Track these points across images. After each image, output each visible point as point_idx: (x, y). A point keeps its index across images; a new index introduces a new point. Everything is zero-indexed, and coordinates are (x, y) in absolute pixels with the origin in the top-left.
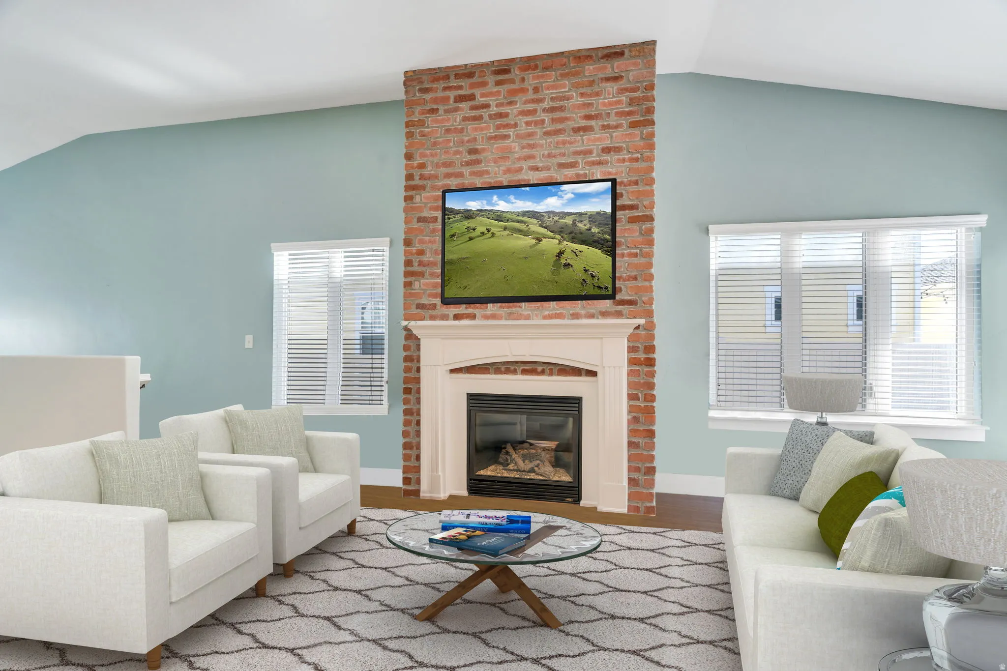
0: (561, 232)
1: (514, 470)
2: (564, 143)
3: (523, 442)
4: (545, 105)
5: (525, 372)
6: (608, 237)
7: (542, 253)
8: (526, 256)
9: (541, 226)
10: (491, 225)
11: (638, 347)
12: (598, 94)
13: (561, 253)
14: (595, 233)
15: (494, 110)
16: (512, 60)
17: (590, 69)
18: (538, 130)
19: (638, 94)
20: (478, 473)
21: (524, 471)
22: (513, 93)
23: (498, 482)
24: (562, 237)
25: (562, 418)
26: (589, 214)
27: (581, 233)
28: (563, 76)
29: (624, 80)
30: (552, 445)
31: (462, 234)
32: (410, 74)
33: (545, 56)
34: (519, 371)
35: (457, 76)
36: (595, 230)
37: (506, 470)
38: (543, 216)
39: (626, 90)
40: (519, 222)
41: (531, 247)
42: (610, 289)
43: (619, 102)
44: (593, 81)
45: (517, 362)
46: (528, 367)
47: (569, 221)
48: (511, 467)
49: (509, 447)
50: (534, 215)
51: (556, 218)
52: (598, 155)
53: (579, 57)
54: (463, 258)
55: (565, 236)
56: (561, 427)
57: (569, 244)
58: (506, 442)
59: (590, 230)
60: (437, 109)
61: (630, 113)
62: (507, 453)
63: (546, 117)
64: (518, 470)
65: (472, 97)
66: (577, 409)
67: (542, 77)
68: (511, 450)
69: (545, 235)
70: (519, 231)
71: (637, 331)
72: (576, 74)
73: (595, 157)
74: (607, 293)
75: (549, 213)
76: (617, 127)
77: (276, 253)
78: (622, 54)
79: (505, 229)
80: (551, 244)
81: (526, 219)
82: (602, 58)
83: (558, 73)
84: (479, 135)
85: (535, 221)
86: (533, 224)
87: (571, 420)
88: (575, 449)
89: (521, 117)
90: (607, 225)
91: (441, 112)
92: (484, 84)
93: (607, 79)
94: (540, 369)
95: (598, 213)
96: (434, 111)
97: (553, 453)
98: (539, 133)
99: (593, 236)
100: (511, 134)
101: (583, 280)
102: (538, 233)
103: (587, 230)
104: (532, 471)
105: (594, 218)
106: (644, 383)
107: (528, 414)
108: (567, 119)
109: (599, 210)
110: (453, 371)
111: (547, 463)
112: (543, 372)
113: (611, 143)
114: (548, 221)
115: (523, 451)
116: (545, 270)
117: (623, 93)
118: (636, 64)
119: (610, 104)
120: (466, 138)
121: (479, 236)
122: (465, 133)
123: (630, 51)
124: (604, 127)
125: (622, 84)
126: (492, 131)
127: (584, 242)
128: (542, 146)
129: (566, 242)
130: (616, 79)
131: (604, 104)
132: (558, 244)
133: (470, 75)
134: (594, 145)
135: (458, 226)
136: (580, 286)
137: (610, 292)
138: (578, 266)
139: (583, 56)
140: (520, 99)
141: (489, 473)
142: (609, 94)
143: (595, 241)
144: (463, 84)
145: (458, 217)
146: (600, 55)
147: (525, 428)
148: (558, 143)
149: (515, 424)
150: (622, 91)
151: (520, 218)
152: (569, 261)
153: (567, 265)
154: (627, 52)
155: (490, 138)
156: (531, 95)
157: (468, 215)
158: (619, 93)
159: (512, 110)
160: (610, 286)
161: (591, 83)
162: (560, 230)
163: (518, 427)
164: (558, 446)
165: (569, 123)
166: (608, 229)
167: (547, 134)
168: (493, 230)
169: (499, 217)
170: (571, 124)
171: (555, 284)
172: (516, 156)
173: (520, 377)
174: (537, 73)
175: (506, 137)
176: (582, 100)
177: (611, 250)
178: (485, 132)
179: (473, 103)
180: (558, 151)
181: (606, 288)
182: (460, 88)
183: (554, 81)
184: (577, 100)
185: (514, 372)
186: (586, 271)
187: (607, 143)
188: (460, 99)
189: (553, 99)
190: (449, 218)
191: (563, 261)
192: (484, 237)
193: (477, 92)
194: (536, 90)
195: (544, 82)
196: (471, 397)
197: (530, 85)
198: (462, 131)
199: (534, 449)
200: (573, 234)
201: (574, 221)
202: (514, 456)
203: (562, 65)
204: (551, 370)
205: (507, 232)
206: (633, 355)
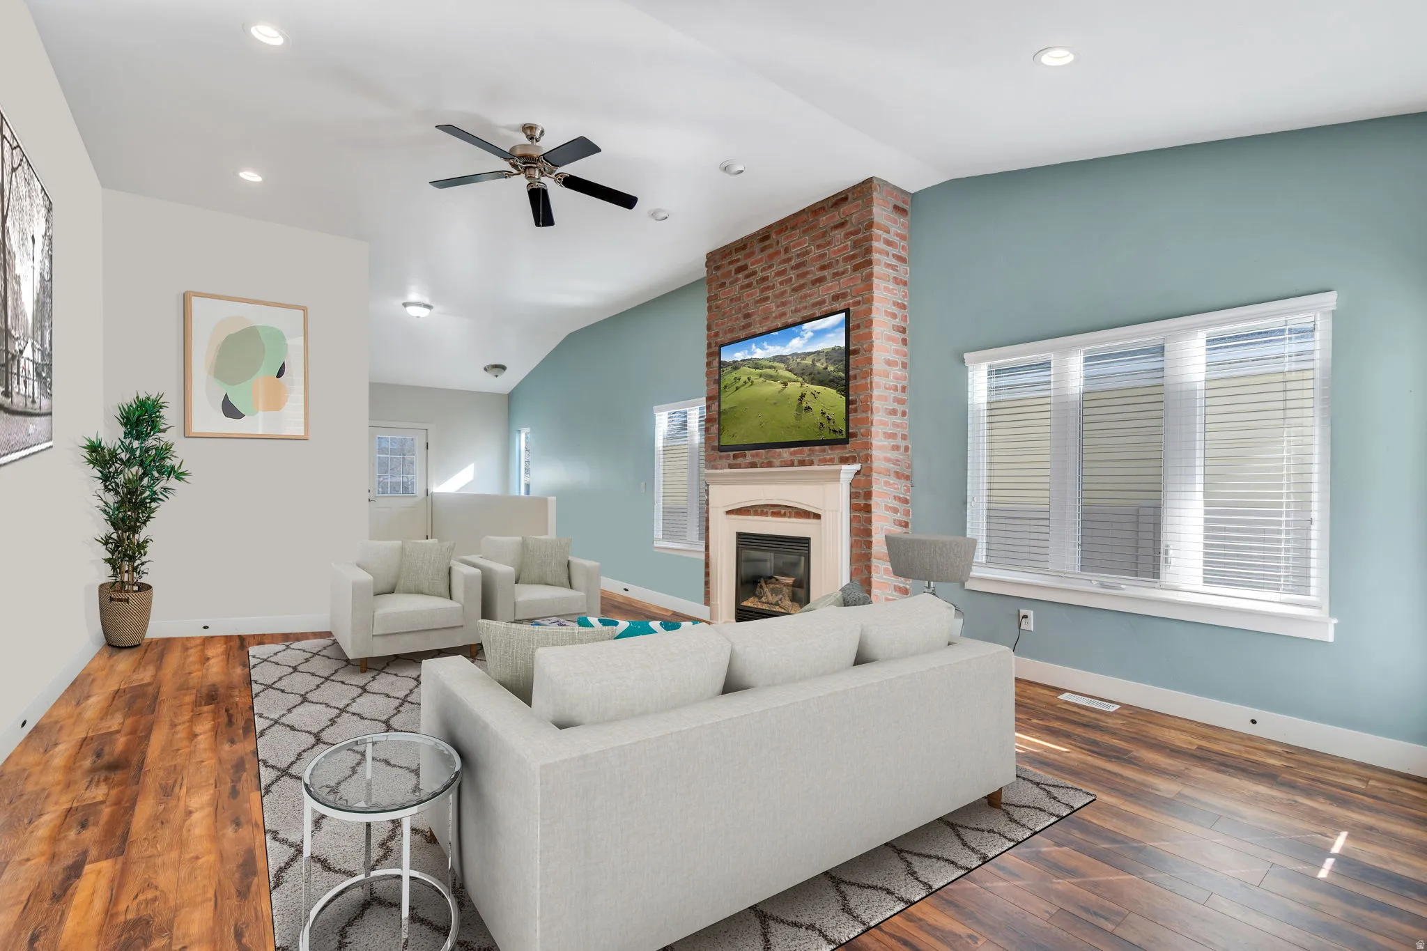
0: (803, 374)
1: (765, 603)
2: (805, 297)
3: (771, 578)
4: (793, 263)
5: (774, 514)
6: (843, 375)
7: (787, 398)
8: (778, 402)
9: (787, 370)
10: (751, 373)
11: (859, 493)
12: (829, 243)
13: (803, 396)
14: (831, 371)
15: (760, 275)
16: (770, 226)
17: (823, 220)
18: (788, 288)
19: (861, 235)
20: (742, 604)
21: (772, 604)
22: (771, 257)
23: (756, 613)
24: (804, 379)
25: (796, 557)
26: (825, 351)
27: (819, 373)
28: (805, 232)
29: (849, 225)
30: (790, 580)
31: (732, 385)
32: (709, 256)
33: (792, 217)
34: (769, 513)
35: (737, 250)
36: (831, 368)
37: (760, 602)
38: (788, 359)
39: (852, 233)
40: (770, 367)
41: (779, 392)
42: (844, 433)
43: (845, 248)
44: (826, 231)
45: (768, 505)
46: (775, 510)
47: (808, 361)
48: (763, 599)
49: (762, 581)
50: (781, 359)
51: (799, 360)
52: (830, 304)
53: (815, 211)
54: (732, 408)
55: (806, 378)
56: (795, 565)
57: (809, 385)
58: (760, 577)
59: (826, 368)
60: (725, 283)
61: (853, 257)
62: (761, 587)
63: (792, 274)
64: (768, 603)
65: (744, 268)
66: (807, 549)
67: (790, 236)
68: (763, 584)
69: (789, 378)
70: (770, 377)
71: (858, 477)
72: (813, 228)
73: (827, 306)
74: (841, 437)
75: (793, 355)
76: (843, 273)
77: (657, 414)
78: (846, 199)
79: (761, 376)
80: (795, 388)
81: (775, 364)
82: (832, 207)
83: (801, 230)
84: (750, 300)
85: (782, 365)
86: (781, 369)
87: (803, 558)
88: (805, 585)
89: (777, 278)
90: (842, 361)
91: (727, 284)
92: (752, 253)
93: (836, 227)
94: (783, 511)
95: (834, 349)
96: (723, 285)
97: (791, 588)
98: (789, 291)
99: (829, 375)
100: (771, 294)
101: (821, 423)
102: (785, 378)
103: (824, 369)
104: (776, 604)
105: (829, 355)
106: (864, 529)
107: (776, 552)
108: (807, 273)
109: (834, 346)
110: (728, 512)
111: (787, 598)
112: (784, 515)
113: (840, 289)
114: (793, 364)
115: (771, 586)
116: (789, 415)
117: (848, 238)
118: (857, 206)
119: (839, 251)
120: (743, 305)
121: (743, 386)
122: (742, 301)
123: (853, 194)
124: (835, 275)
125: (848, 228)
126: (757, 296)
127: (821, 383)
128: (790, 302)
129: (807, 385)
130: (842, 225)
131: (835, 252)
132: (801, 387)
133: (744, 247)
134: (827, 295)
135: (728, 378)
136: (817, 430)
137: (844, 436)
138: (816, 408)
139: (817, 210)
140: (777, 260)
141: (749, 605)
142: (838, 241)
143: (832, 381)
144: (740, 256)
145: (729, 368)
146: (830, 204)
147: (773, 565)
148: (801, 298)
149: (766, 560)
150: (847, 235)
151: (771, 364)
152: (809, 405)
153: (808, 409)
154: (850, 196)
155: (758, 302)
156: (783, 256)
157: (736, 366)
158: (846, 238)
159: (771, 273)
160: (844, 429)
161: (824, 234)
162: (801, 372)
163: (768, 564)
164: (794, 582)
165: (809, 276)
166: (842, 367)
167: (795, 290)
168: (753, 378)
169: (756, 364)
170: (811, 277)
171: (798, 429)
172: (774, 315)
173: (770, 518)
174: (787, 233)
175: (767, 298)
176: (818, 252)
177: (845, 389)
178: (754, 297)
179: (746, 272)
180: (802, 305)
181: (841, 431)
182: (738, 260)
183: (798, 239)
184: (815, 252)
185: (766, 514)
186: (823, 413)
187: (836, 291)
188: (739, 270)
189: (798, 256)
190: (723, 371)
191: (804, 405)
192: (747, 386)
193: (749, 262)
194: (786, 250)
195: (792, 242)
196: (740, 536)
197: (782, 246)
198: (739, 299)
199: (778, 584)
200: (813, 375)
201: (813, 361)
202: (766, 589)
203: (804, 222)
204: (790, 512)
205: (762, 379)
206: (855, 501)
